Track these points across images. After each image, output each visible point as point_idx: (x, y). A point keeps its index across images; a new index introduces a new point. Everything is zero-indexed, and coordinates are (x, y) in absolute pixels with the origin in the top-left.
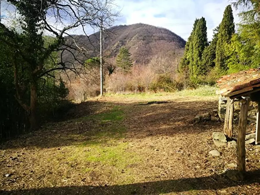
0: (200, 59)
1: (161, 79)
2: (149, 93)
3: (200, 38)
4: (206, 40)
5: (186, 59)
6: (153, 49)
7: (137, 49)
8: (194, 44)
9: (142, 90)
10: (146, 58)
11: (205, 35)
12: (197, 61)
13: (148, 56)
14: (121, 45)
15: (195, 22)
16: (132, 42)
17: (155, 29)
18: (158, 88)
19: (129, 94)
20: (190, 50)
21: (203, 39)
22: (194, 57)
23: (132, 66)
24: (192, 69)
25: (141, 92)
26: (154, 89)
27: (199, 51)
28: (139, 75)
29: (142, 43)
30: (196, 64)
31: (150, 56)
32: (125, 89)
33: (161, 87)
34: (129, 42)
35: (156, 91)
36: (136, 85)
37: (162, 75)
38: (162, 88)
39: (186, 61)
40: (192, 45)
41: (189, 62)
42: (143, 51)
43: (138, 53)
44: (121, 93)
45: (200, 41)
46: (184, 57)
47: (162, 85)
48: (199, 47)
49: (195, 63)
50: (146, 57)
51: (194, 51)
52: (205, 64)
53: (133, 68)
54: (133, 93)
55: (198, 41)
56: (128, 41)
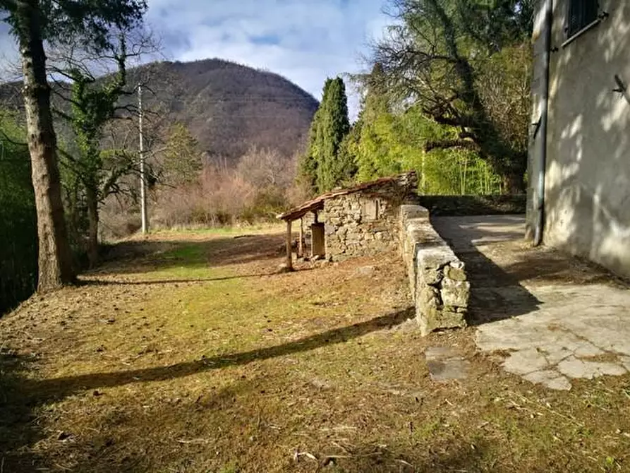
0: (336, 159)
1: (262, 199)
2: (238, 225)
3: (334, 118)
4: (346, 121)
5: (311, 158)
6: (248, 123)
7: (210, 122)
8: (325, 129)
9: (226, 220)
10: (234, 145)
11: (344, 112)
12: (331, 163)
13: (237, 140)
14: (169, 111)
15: (326, 84)
16: (196, 103)
17: (252, 75)
18: (255, 215)
19: (200, 229)
20: (319, 140)
21: (340, 120)
22: (325, 155)
23: (200, 167)
24: (323, 177)
25: (224, 225)
26: (249, 218)
27: (334, 143)
28: (218, 188)
29: (221, 108)
30: (329, 169)
31: (242, 141)
32: (190, 220)
33: (261, 215)
34: (188, 103)
35: (253, 221)
36: (213, 211)
37: (263, 191)
38: (263, 216)
39: (311, 163)
40: (322, 129)
41: (316, 164)
42: (225, 127)
43: (212, 131)
44: (182, 226)
45: (334, 124)
46: (307, 154)
47: (264, 210)
48: (332, 135)
49: (327, 167)
50: (232, 141)
51: (326, 142)
52: (342, 170)
53: (204, 173)
54: (206, 227)
55: (332, 124)
56: (185, 102)
